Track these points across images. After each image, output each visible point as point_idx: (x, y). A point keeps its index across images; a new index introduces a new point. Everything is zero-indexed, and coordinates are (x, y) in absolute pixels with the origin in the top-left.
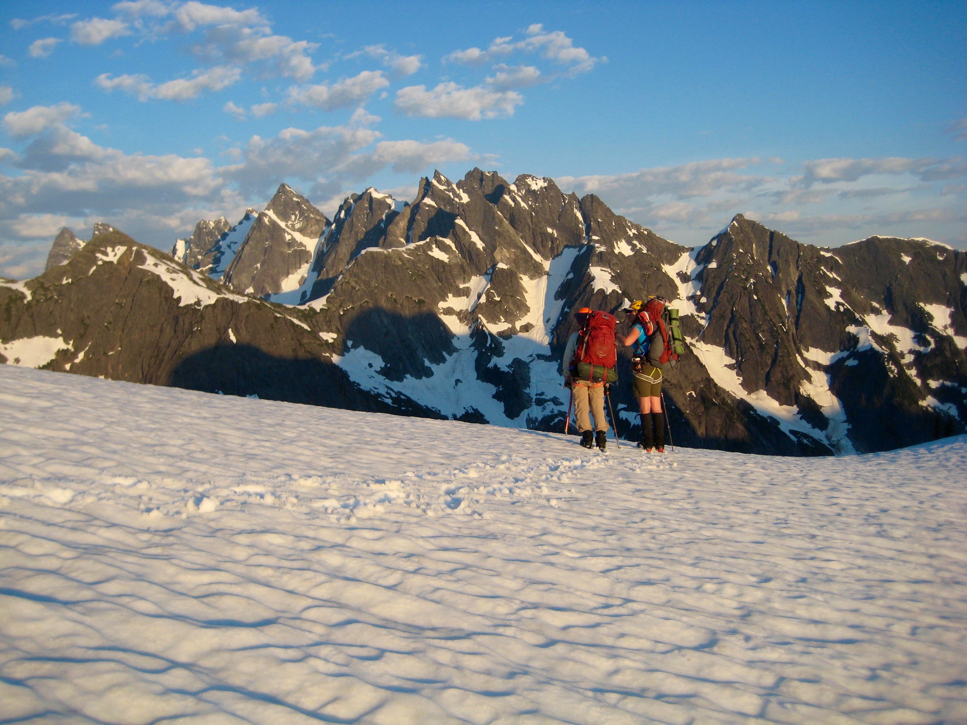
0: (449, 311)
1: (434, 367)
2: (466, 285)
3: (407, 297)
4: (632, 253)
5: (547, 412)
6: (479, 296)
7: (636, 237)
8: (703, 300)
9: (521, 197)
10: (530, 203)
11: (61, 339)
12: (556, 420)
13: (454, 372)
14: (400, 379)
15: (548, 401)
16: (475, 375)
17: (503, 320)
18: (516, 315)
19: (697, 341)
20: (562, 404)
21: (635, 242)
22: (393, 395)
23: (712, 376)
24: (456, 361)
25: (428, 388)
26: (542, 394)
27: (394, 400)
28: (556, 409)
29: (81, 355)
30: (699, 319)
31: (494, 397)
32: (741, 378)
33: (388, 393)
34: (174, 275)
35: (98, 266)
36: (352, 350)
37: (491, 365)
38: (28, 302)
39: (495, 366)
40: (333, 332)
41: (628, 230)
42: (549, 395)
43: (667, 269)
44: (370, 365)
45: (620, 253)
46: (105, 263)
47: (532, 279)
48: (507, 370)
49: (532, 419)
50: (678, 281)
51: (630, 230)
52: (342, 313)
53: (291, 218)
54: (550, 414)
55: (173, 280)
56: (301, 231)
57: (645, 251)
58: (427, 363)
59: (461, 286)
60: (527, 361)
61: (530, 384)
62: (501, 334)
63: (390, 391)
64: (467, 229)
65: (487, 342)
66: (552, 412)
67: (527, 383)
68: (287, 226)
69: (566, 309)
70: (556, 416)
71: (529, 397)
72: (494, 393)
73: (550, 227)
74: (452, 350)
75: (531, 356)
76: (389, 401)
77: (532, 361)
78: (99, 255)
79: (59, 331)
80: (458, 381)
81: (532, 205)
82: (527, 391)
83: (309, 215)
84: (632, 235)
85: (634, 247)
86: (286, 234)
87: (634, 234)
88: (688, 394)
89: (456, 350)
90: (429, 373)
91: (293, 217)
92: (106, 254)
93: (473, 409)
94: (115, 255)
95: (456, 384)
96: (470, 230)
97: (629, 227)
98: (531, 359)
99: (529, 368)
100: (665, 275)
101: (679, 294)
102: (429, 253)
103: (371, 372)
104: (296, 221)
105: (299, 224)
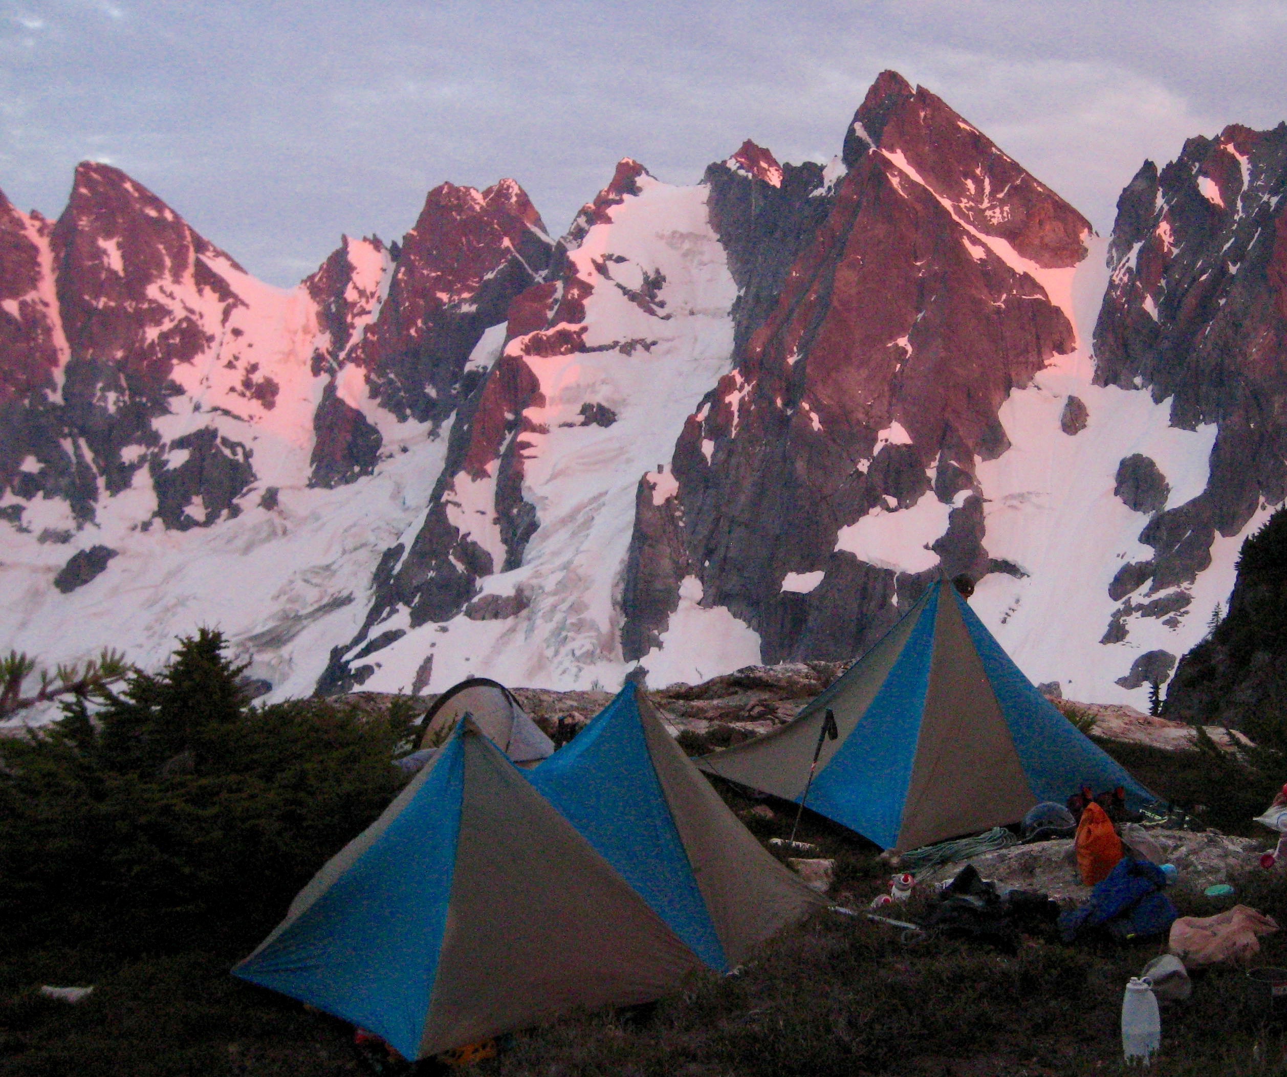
53: (964, 187)
56: (1009, 234)
68: (958, 210)
86: (966, 241)
91: (971, 182)
104: (986, 201)
105: (998, 210)
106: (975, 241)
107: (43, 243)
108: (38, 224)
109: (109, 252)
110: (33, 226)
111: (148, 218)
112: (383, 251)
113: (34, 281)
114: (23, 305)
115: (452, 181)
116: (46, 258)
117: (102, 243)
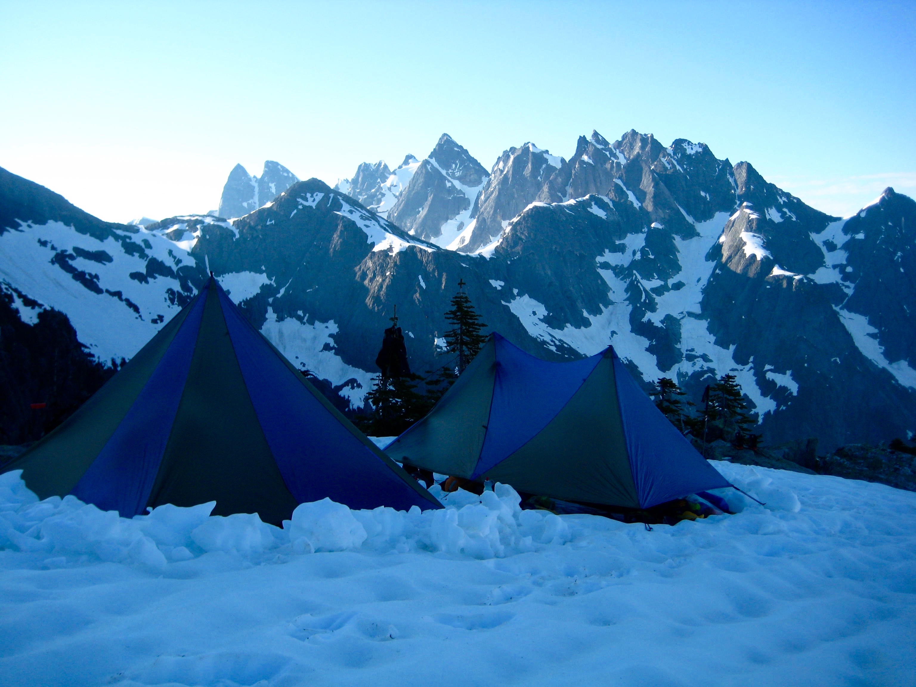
0: (605, 266)
1: (592, 318)
2: (622, 242)
3: (570, 251)
4: (781, 220)
5: (697, 368)
6: (634, 253)
7: (785, 204)
8: (849, 269)
9: (677, 161)
10: (685, 166)
11: (265, 275)
12: (706, 376)
13: (610, 323)
14: (561, 328)
15: (698, 357)
16: (629, 327)
17: (656, 277)
18: (669, 274)
19: (841, 309)
20: (711, 361)
21: (785, 210)
22: (557, 343)
23: (857, 344)
24: (611, 314)
25: (586, 338)
26: (693, 350)
27: (558, 348)
28: (706, 365)
29: (282, 291)
30: (843, 287)
31: (647, 350)
32: (883, 348)
33: (552, 341)
34: (367, 222)
35: (298, 210)
36: (518, 298)
37: (645, 320)
38: (237, 239)
39: (649, 321)
40: (501, 280)
41: (779, 197)
42: (699, 352)
43: (814, 236)
44: (534, 313)
45: (770, 219)
46: (305, 207)
47: (683, 239)
48: (660, 325)
49: (682, 373)
50: (824, 249)
51: (781, 198)
52: (509, 263)
53: (451, 166)
54: (700, 370)
55: (367, 226)
56: (460, 179)
57: (794, 219)
58: (585, 314)
59: (617, 242)
60: (679, 318)
61: (681, 340)
62: (654, 290)
63: (554, 339)
64: (625, 189)
65: (641, 298)
66: (702, 368)
67: (677, 338)
68: (447, 173)
69: (717, 271)
70: (705, 372)
71: (681, 352)
72: (647, 346)
73: (703, 191)
74: (608, 303)
75: (682, 313)
76: (553, 349)
77: (683, 318)
78: (299, 200)
79: (263, 268)
80: (613, 333)
81: (686, 169)
82: (678, 346)
83: (468, 165)
84: (782, 203)
85: (783, 215)
86: (447, 182)
87: (784, 201)
88: (833, 360)
89: (612, 303)
90: (587, 323)
91: (454, 166)
92: (307, 200)
93: (628, 360)
94: (314, 200)
95: (612, 336)
96: (628, 190)
97: (779, 195)
98: (682, 316)
99: (680, 325)
100: (813, 243)
101: (825, 262)
102: (589, 209)
103: (535, 319)
104: (457, 170)
105: (459, 172)
106: (449, 181)
107: (256, 185)
108: (255, 179)
109: (272, 187)
110: (254, 180)
111: (285, 176)
112: (349, 183)
113: (252, 197)
114: (248, 204)
115: (365, 162)
116: (257, 190)
117: (270, 185)
